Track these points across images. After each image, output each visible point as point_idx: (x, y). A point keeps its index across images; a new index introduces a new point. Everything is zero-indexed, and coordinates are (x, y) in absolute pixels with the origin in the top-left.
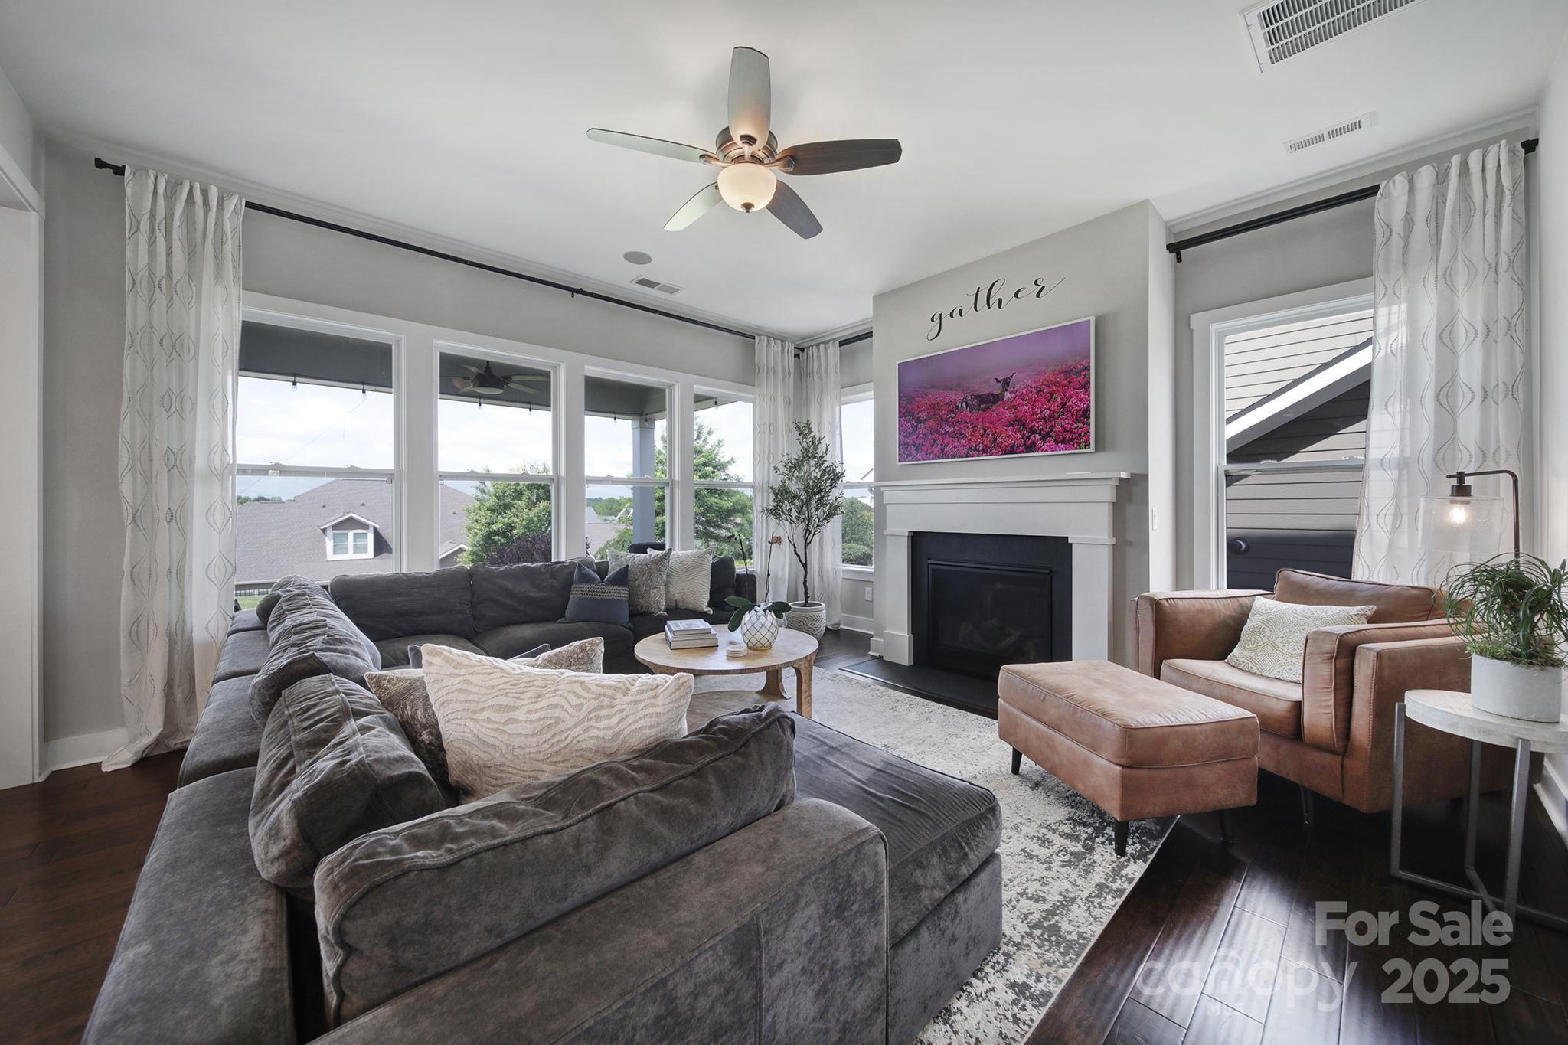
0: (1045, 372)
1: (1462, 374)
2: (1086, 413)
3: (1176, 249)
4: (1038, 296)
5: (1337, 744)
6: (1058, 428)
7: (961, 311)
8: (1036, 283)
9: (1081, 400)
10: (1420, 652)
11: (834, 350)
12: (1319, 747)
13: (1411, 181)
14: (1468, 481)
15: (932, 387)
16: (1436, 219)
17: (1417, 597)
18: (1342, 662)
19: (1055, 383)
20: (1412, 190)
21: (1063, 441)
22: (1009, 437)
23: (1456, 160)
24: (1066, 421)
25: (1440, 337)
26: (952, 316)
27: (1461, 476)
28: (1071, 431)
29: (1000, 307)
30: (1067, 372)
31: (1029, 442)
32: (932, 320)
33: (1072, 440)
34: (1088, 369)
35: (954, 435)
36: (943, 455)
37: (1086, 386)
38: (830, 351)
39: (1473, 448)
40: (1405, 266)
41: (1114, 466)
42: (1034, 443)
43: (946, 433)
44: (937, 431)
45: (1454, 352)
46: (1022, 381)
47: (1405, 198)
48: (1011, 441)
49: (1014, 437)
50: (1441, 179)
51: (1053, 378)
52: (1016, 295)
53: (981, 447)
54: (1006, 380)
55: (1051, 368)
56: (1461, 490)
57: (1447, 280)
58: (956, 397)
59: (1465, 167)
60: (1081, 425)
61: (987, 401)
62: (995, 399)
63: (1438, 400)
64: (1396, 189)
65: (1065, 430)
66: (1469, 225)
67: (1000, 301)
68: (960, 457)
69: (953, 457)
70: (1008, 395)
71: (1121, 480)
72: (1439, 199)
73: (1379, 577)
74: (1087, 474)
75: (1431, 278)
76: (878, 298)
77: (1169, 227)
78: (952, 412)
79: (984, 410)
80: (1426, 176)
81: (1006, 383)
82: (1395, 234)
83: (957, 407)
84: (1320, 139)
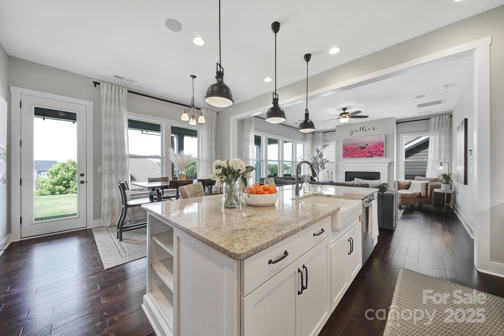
0: (375, 144)
1: (442, 148)
2: (383, 151)
3: (397, 123)
4: (373, 130)
5: (426, 197)
6: (378, 153)
7: (357, 131)
8: (373, 128)
9: (382, 149)
10: (436, 185)
11: (321, 134)
12: (423, 198)
13: (435, 118)
14: (442, 163)
15: (351, 145)
16: (439, 124)
17: (435, 179)
18: (426, 186)
19: (377, 146)
20: (435, 120)
21: (379, 156)
22: (368, 154)
23: (441, 117)
24: (379, 152)
25: (439, 142)
26: (355, 131)
27: (441, 163)
28: (380, 154)
29: (365, 131)
30: (380, 144)
31: (372, 156)
32: (350, 132)
33: (380, 155)
34: (383, 144)
35: (356, 154)
36: (353, 157)
37: (383, 146)
38: (320, 134)
39: (443, 159)
40: (434, 131)
41: (388, 160)
42: (373, 156)
43: (354, 153)
44: (352, 153)
45: (441, 145)
46: (370, 145)
47: (434, 121)
48: (368, 155)
49: (369, 155)
50: (439, 119)
51: (377, 145)
52: (369, 129)
53: (362, 156)
54: (367, 144)
55: (376, 143)
56: (441, 165)
57: (440, 134)
58: (356, 147)
59: (443, 118)
60: (382, 153)
61: (363, 148)
62: (365, 148)
63: (438, 151)
64: (433, 119)
65: (379, 154)
66: (443, 126)
67: (366, 130)
68: (357, 158)
69: (355, 158)
70: (367, 147)
71: (389, 162)
72: (439, 122)
73: (430, 177)
74: (384, 161)
75: (438, 133)
76: (336, 126)
77: (397, 120)
78: (355, 149)
79: (362, 149)
80: (437, 118)
81: (367, 145)
82: (433, 126)
83: (356, 149)
84: (423, 113)
